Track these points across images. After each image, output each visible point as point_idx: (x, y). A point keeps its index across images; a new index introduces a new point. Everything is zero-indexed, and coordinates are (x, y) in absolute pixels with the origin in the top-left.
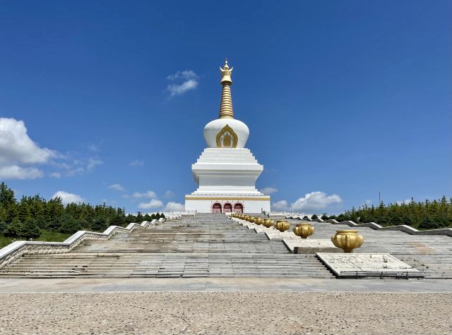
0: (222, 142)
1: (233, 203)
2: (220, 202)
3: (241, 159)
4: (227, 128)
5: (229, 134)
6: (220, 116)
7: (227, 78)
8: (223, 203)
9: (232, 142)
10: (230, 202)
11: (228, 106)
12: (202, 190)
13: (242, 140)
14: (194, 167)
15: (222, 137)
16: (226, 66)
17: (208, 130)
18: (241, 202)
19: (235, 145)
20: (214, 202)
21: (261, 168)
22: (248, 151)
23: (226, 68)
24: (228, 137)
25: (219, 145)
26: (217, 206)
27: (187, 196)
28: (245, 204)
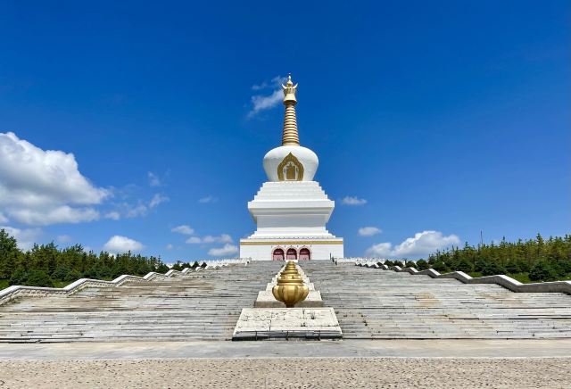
0: (285, 175)
1: (298, 248)
2: (282, 247)
3: (308, 193)
4: (290, 158)
5: (293, 164)
6: (283, 143)
7: (291, 97)
8: (285, 248)
9: (297, 174)
10: (294, 246)
11: (292, 130)
12: (261, 233)
13: (309, 171)
14: (251, 205)
15: (285, 168)
16: (290, 82)
17: (267, 159)
18: (308, 246)
19: (300, 178)
20: (275, 247)
21: (332, 204)
22: (316, 184)
23: (290, 85)
24: (291, 169)
25: (281, 178)
26: (278, 252)
27: (242, 241)
28: (312, 249)
